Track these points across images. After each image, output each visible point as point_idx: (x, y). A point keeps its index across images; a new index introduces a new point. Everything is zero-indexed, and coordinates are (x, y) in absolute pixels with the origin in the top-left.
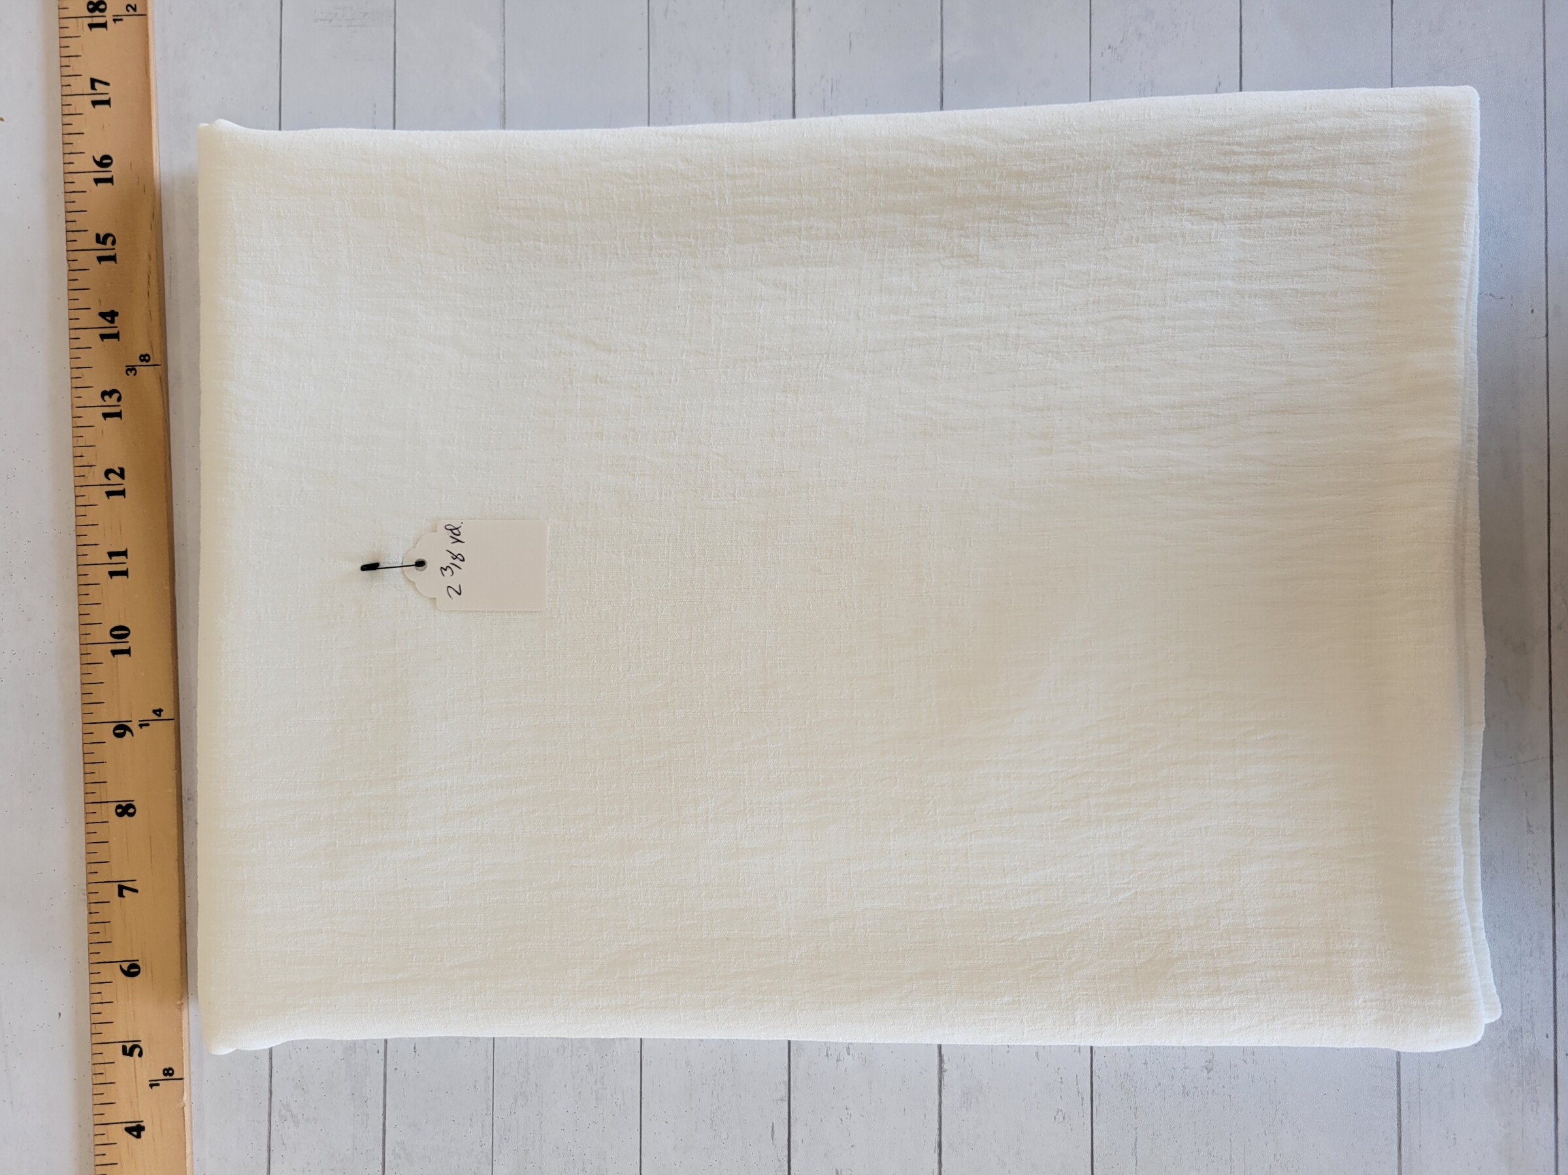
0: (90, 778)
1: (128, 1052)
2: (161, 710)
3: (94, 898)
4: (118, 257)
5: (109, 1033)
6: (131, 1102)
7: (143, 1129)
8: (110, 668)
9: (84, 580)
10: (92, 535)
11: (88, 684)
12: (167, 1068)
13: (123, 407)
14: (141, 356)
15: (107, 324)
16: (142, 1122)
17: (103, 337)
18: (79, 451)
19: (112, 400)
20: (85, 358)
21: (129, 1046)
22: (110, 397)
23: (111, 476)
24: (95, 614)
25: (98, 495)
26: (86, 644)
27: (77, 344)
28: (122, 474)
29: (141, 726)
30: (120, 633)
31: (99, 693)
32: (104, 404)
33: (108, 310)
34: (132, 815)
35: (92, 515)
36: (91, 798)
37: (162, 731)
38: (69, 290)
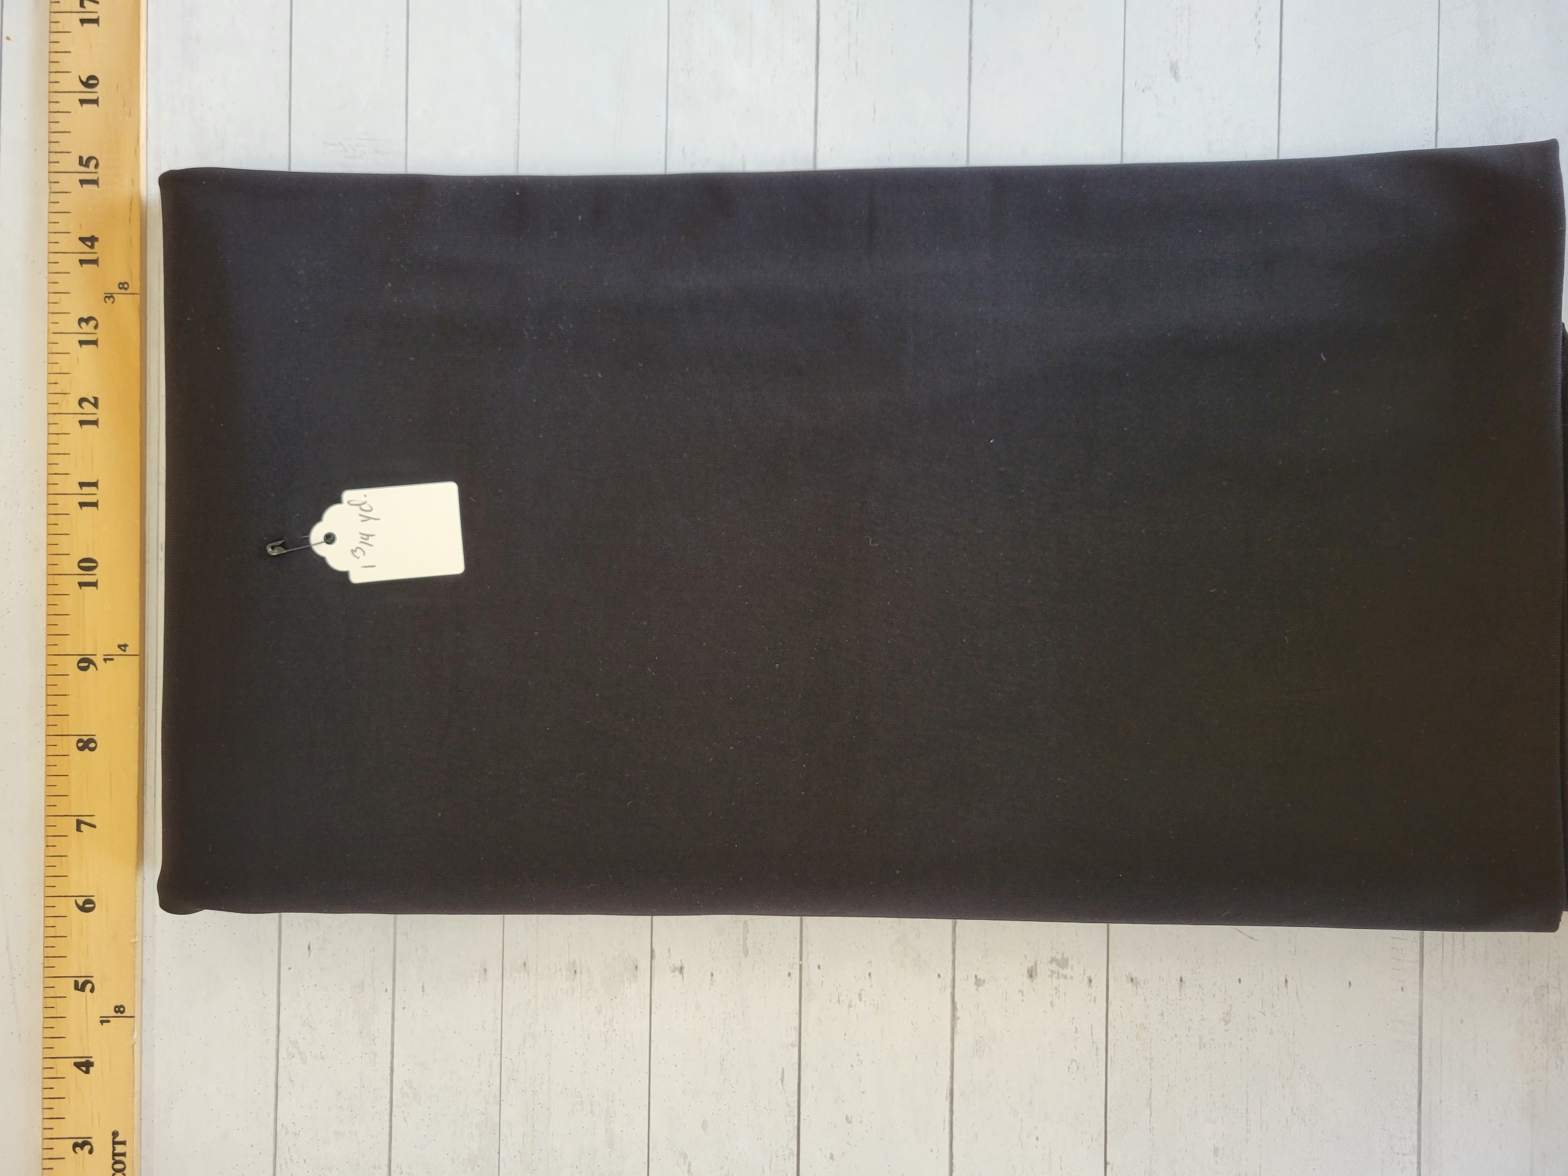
0: (52, 710)
1: (79, 987)
2: (125, 646)
3: (52, 831)
4: (100, 181)
5: (62, 968)
6: (81, 1037)
7: (92, 1064)
8: (77, 600)
9: (53, 509)
10: (64, 464)
11: (54, 616)
12: (119, 1005)
13: (100, 335)
14: (120, 283)
15: (87, 249)
16: (91, 1057)
17: (82, 262)
18: (53, 378)
19: (88, 327)
20: (64, 283)
21: (81, 981)
22: (87, 323)
23: (85, 404)
24: (64, 544)
25: (71, 423)
26: (53, 575)
27: (55, 268)
28: (96, 405)
29: (105, 660)
30: (88, 565)
31: (65, 625)
32: (81, 331)
33: (89, 235)
34: (92, 749)
35: (64, 444)
36: (53, 731)
37: (127, 667)
38: (50, 213)
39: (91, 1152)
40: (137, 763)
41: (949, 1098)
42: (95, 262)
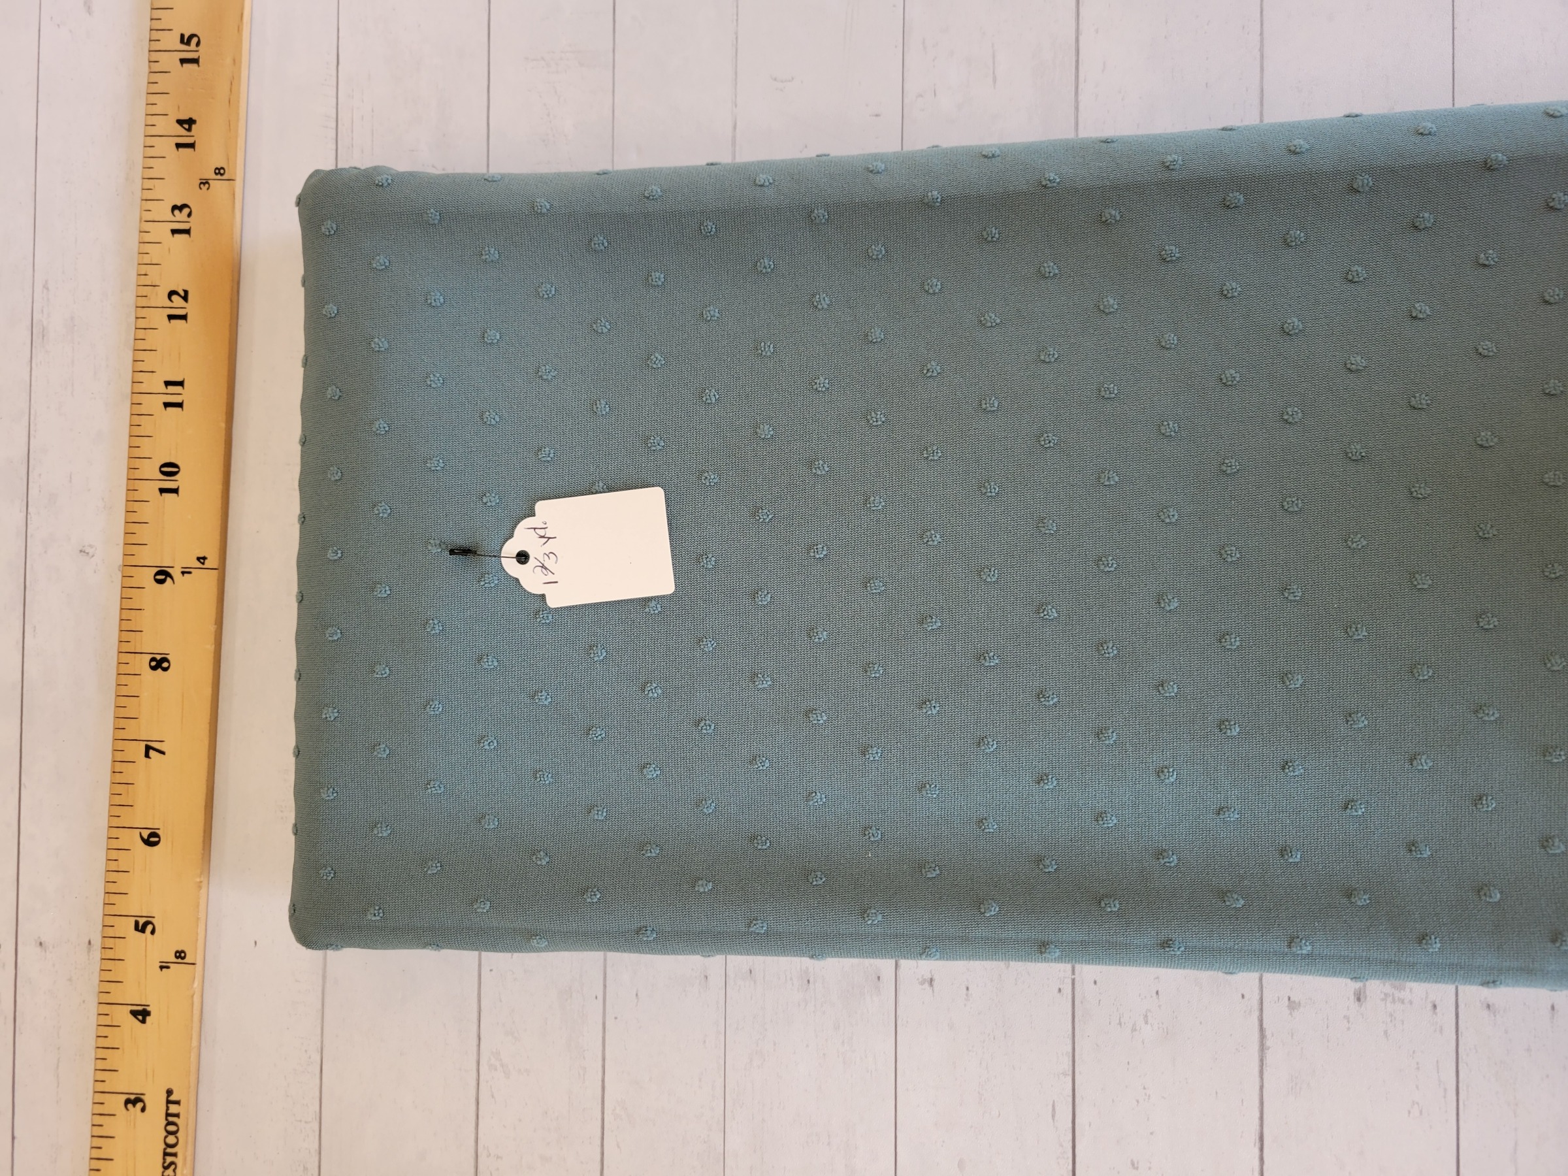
0: (126, 626)
1: (140, 928)
2: (204, 558)
4: (201, 60)
6: (139, 983)
8: (156, 506)
10: (150, 360)
11: (132, 523)
12: (180, 950)
13: (193, 224)
14: (216, 169)
15: (185, 133)
17: (178, 146)
19: (181, 216)
20: (159, 168)
21: (142, 921)
23: (174, 297)
24: (146, 447)
27: (151, 152)
29: (183, 573)
30: (170, 469)
32: (173, 219)
33: (186, 117)
34: (165, 669)
35: (152, 339)
37: (204, 580)
38: (148, 93)
39: (143, 1110)
40: (211, 686)
41: (1258, 1145)
42: (192, 146)
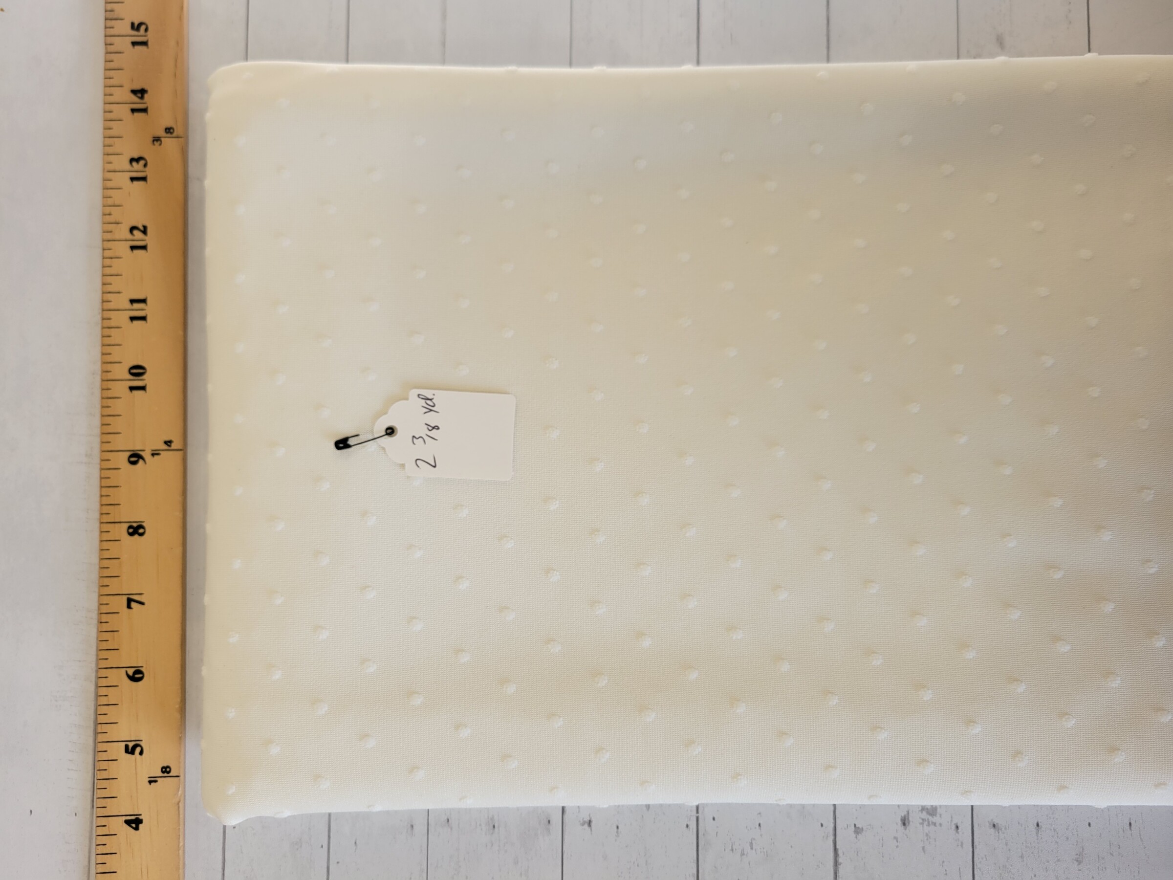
3: (105, 609)
5: (114, 733)
7: (141, 821)
9: (107, 323)
16: (140, 815)
22: (137, 163)
25: (123, 249)
26: (106, 380)
28: (144, 231)
31: (117, 424)
36: (106, 519)
